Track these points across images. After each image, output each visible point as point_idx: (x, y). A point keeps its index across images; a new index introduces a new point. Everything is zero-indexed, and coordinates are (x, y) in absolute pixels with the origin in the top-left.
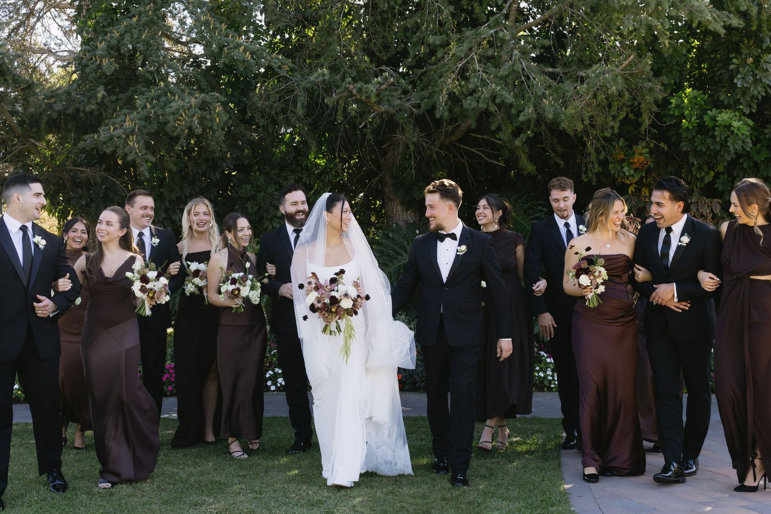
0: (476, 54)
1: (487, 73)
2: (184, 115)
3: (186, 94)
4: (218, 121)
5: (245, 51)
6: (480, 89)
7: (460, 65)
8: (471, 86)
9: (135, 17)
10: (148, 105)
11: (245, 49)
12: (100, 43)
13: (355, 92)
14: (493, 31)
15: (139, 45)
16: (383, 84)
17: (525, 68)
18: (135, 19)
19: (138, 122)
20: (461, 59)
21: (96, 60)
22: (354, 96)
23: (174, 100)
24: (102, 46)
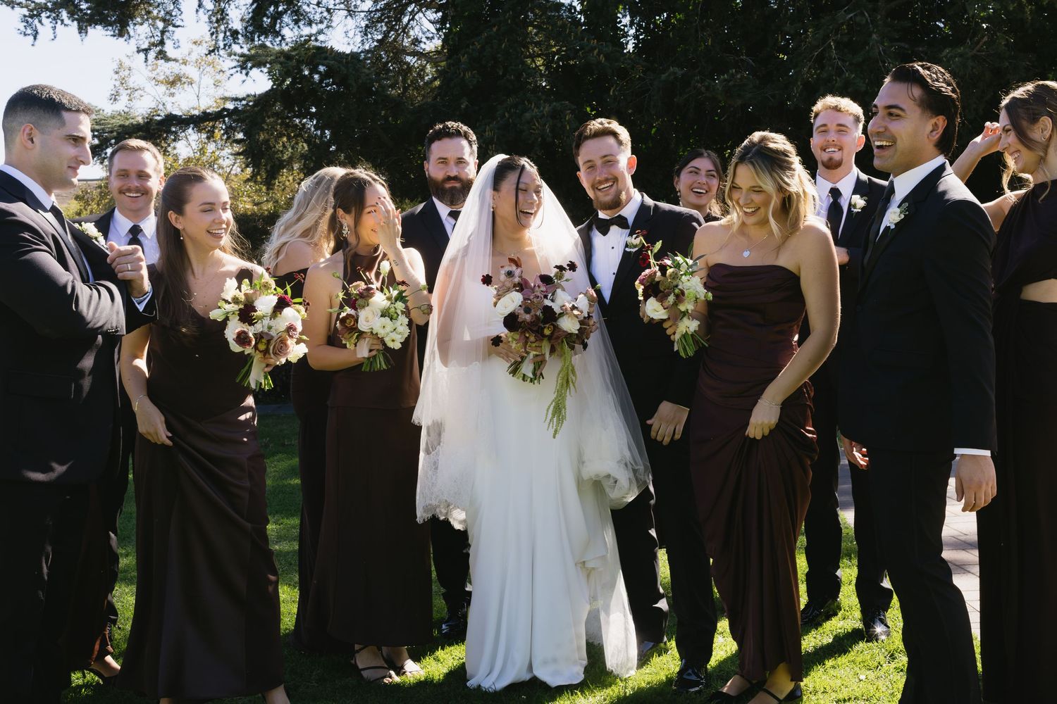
0: (833, 40)
1: (843, 61)
2: (537, 124)
3: (542, 102)
4: (568, 128)
5: (599, 54)
6: (834, 78)
7: (816, 53)
8: (825, 75)
9: (495, 26)
10: (507, 115)
11: (599, 52)
12: (463, 56)
13: (703, 89)
14: (851, 15)
15: (499, 55)
16: (731, 80)
17: (882, 53)
18: (495, 29)
19: (496, 131)
20: (818, 47)
21: (460, 74)
22: (703, 93)
23: (531, 108)
24: (464, 59)
